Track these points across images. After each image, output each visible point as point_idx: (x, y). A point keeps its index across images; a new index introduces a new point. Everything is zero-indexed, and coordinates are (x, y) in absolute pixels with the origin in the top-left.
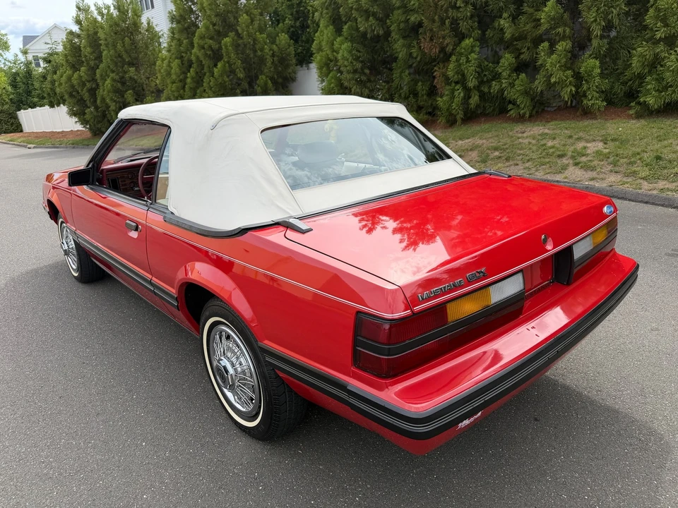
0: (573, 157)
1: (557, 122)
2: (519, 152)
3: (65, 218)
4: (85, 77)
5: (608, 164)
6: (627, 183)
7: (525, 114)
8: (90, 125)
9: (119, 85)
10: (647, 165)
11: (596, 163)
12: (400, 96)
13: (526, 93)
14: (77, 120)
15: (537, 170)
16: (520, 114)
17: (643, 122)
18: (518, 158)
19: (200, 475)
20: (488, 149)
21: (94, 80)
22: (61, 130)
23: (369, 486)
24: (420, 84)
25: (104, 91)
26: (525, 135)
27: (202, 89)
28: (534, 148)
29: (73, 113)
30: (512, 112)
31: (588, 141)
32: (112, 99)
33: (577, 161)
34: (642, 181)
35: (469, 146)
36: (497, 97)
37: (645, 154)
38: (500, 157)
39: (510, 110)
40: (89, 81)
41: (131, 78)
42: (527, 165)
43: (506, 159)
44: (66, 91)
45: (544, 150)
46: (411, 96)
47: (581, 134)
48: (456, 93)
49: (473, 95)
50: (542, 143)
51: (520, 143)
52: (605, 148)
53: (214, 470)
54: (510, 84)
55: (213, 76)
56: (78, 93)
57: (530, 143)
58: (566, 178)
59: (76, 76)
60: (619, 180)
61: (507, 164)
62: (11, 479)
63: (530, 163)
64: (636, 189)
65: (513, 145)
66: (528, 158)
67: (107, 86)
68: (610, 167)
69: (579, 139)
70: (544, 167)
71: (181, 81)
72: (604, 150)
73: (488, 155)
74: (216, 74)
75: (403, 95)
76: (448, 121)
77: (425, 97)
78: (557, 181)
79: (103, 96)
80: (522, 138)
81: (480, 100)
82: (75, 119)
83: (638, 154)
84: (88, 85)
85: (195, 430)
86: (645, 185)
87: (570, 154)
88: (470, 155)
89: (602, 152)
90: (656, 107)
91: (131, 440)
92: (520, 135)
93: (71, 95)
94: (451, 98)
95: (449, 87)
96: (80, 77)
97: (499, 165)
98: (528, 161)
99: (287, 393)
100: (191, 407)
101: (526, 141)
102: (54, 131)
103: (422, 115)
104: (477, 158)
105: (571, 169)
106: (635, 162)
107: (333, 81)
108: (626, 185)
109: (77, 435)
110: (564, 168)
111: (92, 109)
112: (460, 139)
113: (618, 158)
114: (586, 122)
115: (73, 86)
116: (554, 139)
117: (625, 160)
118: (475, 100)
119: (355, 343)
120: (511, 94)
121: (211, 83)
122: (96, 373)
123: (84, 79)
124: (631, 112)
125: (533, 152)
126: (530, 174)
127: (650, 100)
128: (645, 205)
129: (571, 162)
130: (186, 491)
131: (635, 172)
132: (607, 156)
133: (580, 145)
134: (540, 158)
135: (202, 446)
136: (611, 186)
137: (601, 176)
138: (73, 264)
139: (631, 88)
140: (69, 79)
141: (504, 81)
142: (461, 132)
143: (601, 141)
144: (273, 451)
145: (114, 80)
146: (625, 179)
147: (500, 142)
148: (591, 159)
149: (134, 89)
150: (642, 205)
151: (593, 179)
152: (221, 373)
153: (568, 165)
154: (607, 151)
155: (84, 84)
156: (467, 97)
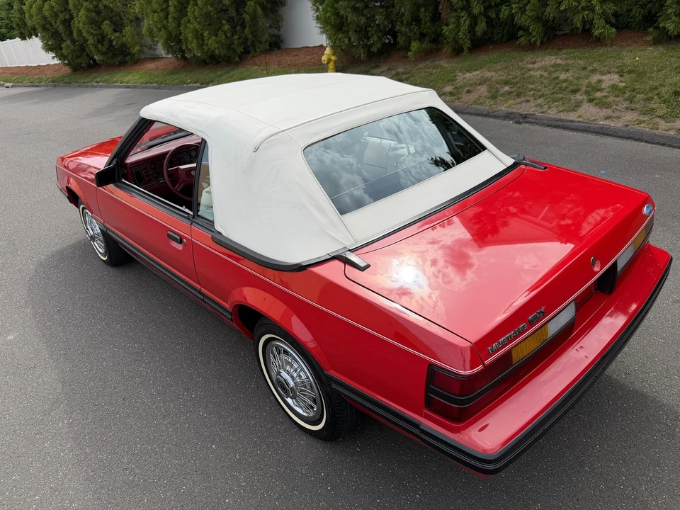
0: (587, 93)
1: (569, 50)
2: (530, 86)
3: (87, 204)
4: (57, 8)
5: (624, 100)
6: (644, 122)
7: (535, 42)
8: (68, 60)
9: (94, 14)
10: (665, 102)
11: (611, 99)
12: (402, 22)
13: (538, 18)
14: (54, 55)
15: (549, 108)
16: (530, 43)
17: (661, 49)
18: (530, 93)
19: (271, 477)
20: (498, 83)
21: (66, 10)
22: (37, 65)
23: (426, 483)
24: (423, 10)
25: (79, 22)
26: (536, 66)
27: (185, 19)
28: (546, 82)
29: (48, 48)
30: (522, 39)
31: (602, 73)
32: (88, 32)
33: (591, 97)
34: (658, 120)
35: (478, 79)
36: (506, 22)
37: (663, 88)
38: (510, 93)
39: (520, 37)
40: (62, 12)
41: (105, 6)
42: (539, 101)
43: (517, 95)
44: (38, 23)
45: (557, 84)
46: (414, 23)
47: (595, 65)
48: (462, 21)
49: (479, 22)
50: (554, 76)
51: (531, 76)
52: (621, 82)
53: (284, 472)
54: (520, 8)
55: (197, 5)
56: (52, 25)
57: (541, 76)
58: (580, 117)
59: (46, 6)
60: (635, 119)
61: (518, 100)
62: (103, 488)
63: (542, 99)
64: (652, 129)
65: (524, 78)
66: (540, 94)
67: (81, 17)
68: (626, 104)
69: (594, 71)
70: (557, 103)
71: (162, 10)
72: (620, 84)
73: (497, 91)
74: (199, 3)
75: (405, 22)
76: (454, 50)
77: (428, 24)
78: (571, 121)
79: (78, 28)
80: (533, 69)
81: (487, 26)
82: (51, 55)
83: (656, 88)
84: (61, 16)
86: (663, 124)
87: (584, 88)
88: (479, 90)
89: (617, 86)
90: (676, 33)
91: (201, 443)
92: (531, 66)
93: (44, 28)
94: (457, 26)
95: (456, 14)
96: (52, 7)
97: (510, 102)
98: (540, 97)
101: (537, 74)
102: (30, 65)
103: (425, 43)
104: (486, 93)
105: (585, 105)
106: (652, 98)
107: (329, 9)
108: (643, 125)
109: (150, 439)
110: (578, 105)
111: (68, 42)
112: (468, 71)
113: (634, 94)
114: (601, 51)
115: (45, 18)
116: (567, 70)
117: (642, 95)
118: (481, 27)
119: (428, 390)
120: (521, 20)
121: (195, 13)
122: (151, 371)
123: (55, 10)
124: (649, 38)
125: (545, 87)
126: (543, 113)
127: (670, 27)
128: (661, 147)
129: (585, 98)
130: (263, 494)
131: (652, 109)
132: (623, 91)
133: (595, 78)
134: (553, 93)
135: (268, 446)
136: (627, 126)
137: (617, 114)
138: (99, 248)
139: (650, 12)
140: (40, 9)
141: (514, 6)
142: (468, 63)
143: (617, 73)
144: (333, 449)
145: (88, 10)
146: (641, 118)
147: (509, 75)
148: (606, 94)
149: (110, 19)
150: (659, 147)
151: (608, 118)
152: (282, 385)
153: (581, 102)
154: (623, 84)
155: (57, 16)
156: (474, 24)
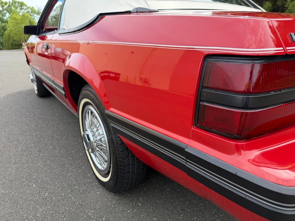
85: (70, 180)
91: (27, 182)
99: (130, 157)
100: (72, 164)
135: (72, 191)
138: (36, 87)
144: (120, 201)
152: (85, 139)
